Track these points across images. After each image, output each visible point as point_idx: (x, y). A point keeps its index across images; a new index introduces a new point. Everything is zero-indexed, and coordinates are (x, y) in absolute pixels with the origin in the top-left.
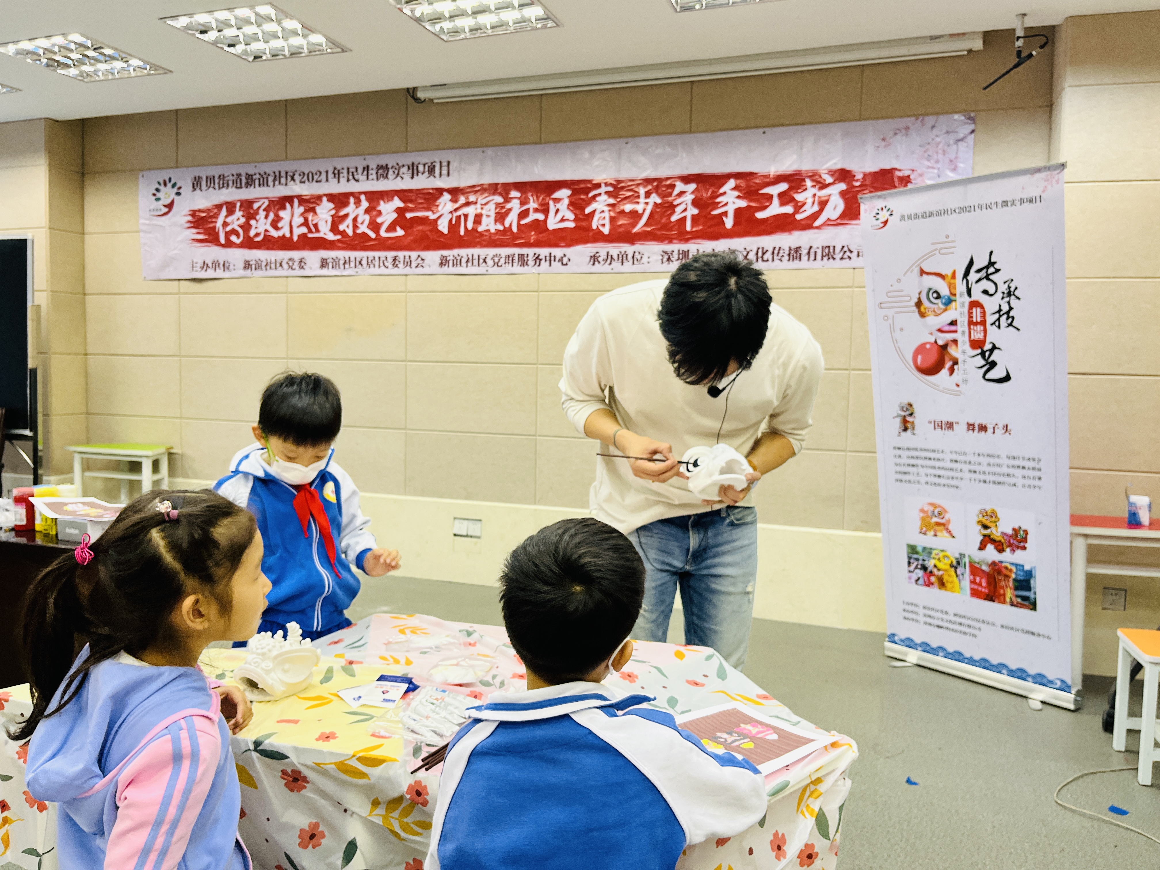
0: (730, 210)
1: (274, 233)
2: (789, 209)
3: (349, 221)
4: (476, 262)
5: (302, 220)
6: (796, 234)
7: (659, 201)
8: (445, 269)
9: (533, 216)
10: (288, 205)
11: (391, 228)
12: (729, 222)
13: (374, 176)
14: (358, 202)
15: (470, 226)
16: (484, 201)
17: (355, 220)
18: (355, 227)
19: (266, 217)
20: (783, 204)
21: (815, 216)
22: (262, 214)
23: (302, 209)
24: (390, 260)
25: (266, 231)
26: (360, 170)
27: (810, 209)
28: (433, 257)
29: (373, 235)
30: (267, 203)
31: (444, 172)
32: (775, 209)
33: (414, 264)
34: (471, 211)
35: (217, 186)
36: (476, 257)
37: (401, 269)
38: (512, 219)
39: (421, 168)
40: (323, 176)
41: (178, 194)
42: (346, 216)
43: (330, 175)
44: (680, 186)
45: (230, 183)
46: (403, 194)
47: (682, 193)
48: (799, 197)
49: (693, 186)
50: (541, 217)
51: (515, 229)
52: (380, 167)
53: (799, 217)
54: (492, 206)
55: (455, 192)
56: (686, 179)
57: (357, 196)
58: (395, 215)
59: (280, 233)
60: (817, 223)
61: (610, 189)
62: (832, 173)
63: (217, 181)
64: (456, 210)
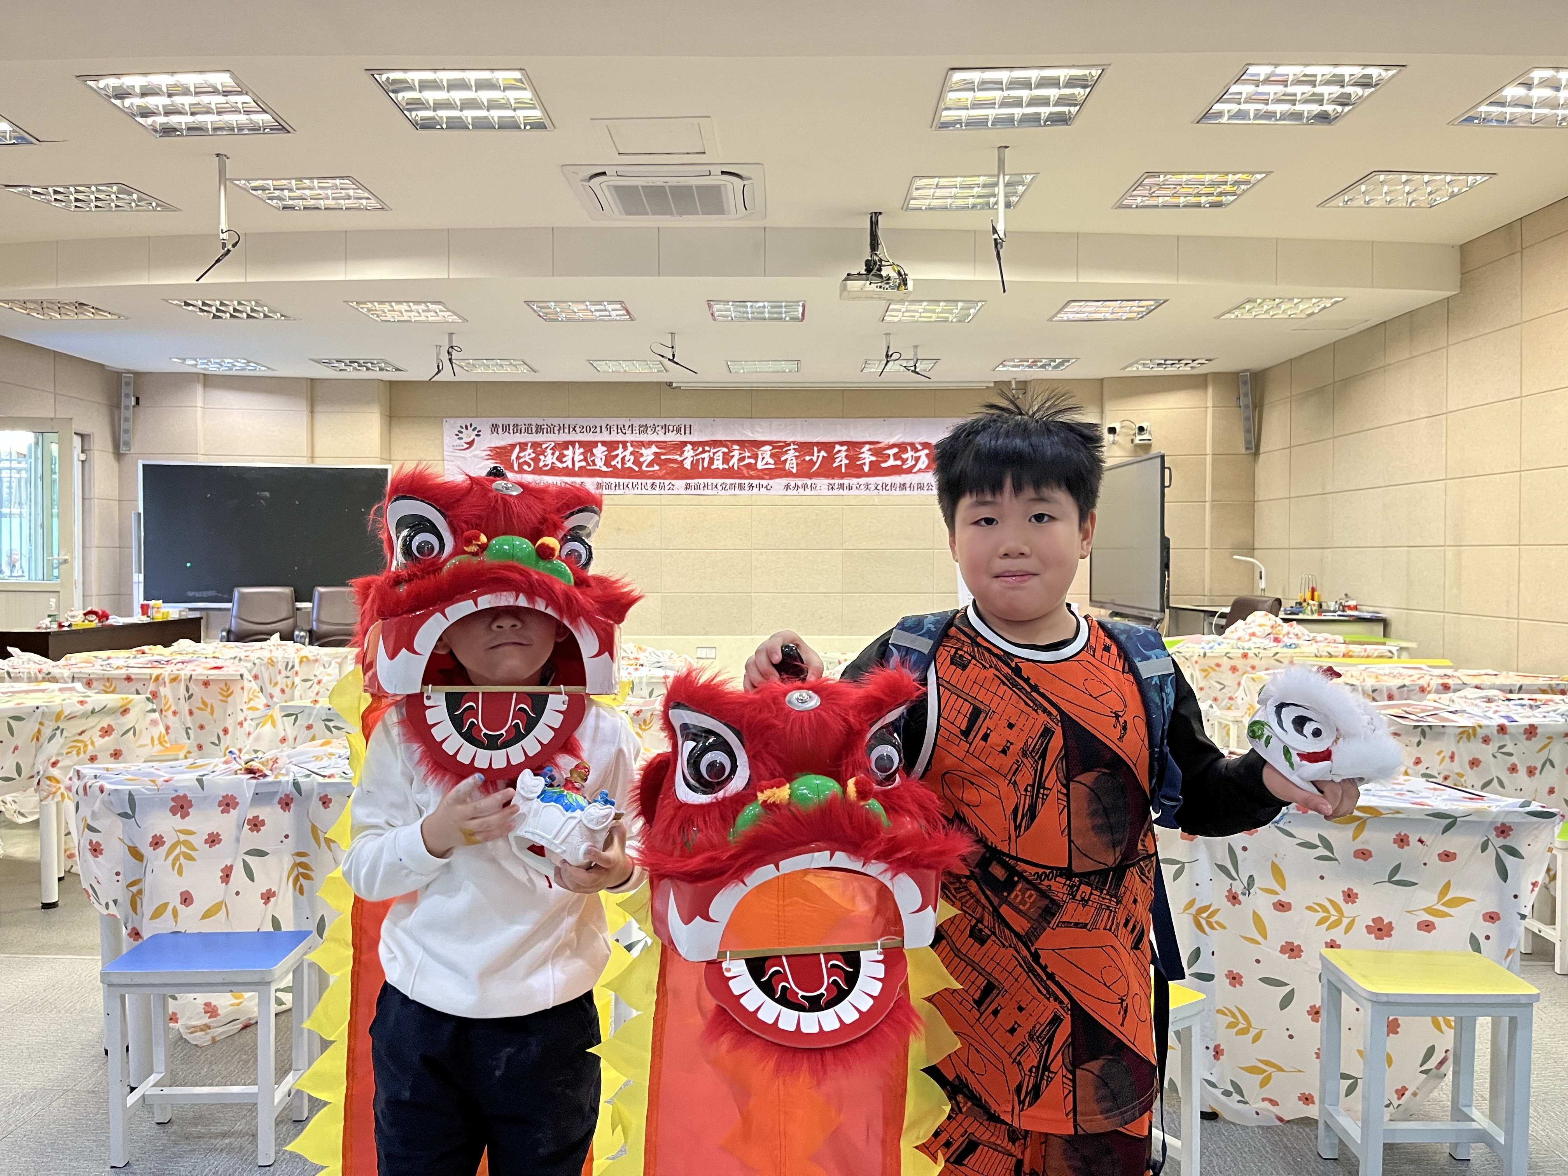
0: (867, 461)
1: (559, 465)
2: (899, 463)
3: (619, 459)
4: (710, 487)
5: (582, 457)
6: (903, 476)
7: (826, 455)
8: (689, 491)
9: (747, 461)
10: (570, 447)
11: (650, 465)
12: (866, 468)
13: (637, 431)
14: (625, 448)
15: (706, 465)
16: (715, 450)
17: (623, 458)
18: (623, 462)
19: (553, 454)
20: (895, 459)
21: (914, 466)
22: (549, 452)
23: (582, 450)
24: (649, 485)
25: (553, 463)
26: (627, 427)
27: (910, 463)
28: (680, 484)
29: (637, 469)
30: (553, 444)
31: (688, 431)
32: (891, 462)
33: (667, 488)
34: (706, 456)
35: (511, 431)
36: (710, 484)
37: (657, 491)
38: (734, 461)
39: (671, 428)
40: (598, 429)
41: (478, 435)
42: (617, 455)
43: (604, 429)
44: (838, 447)
45: (523, 430)
46: (657, 443)
47: (839, 451)
48: (904, 456)
49: (845, 448)
50: (753, 461)
51: (736, 468)
52: (640, 426)
53: (904, 467)
54: (720, 454)
55: (695, 445)
56: (842, 444)
57: (624, 444)
58: (653, 457)
59: (565, 465)
60: (914, 470)
61: (796, 447)
62: (920, 444)
63: (511, 428)
64: (696, 455)
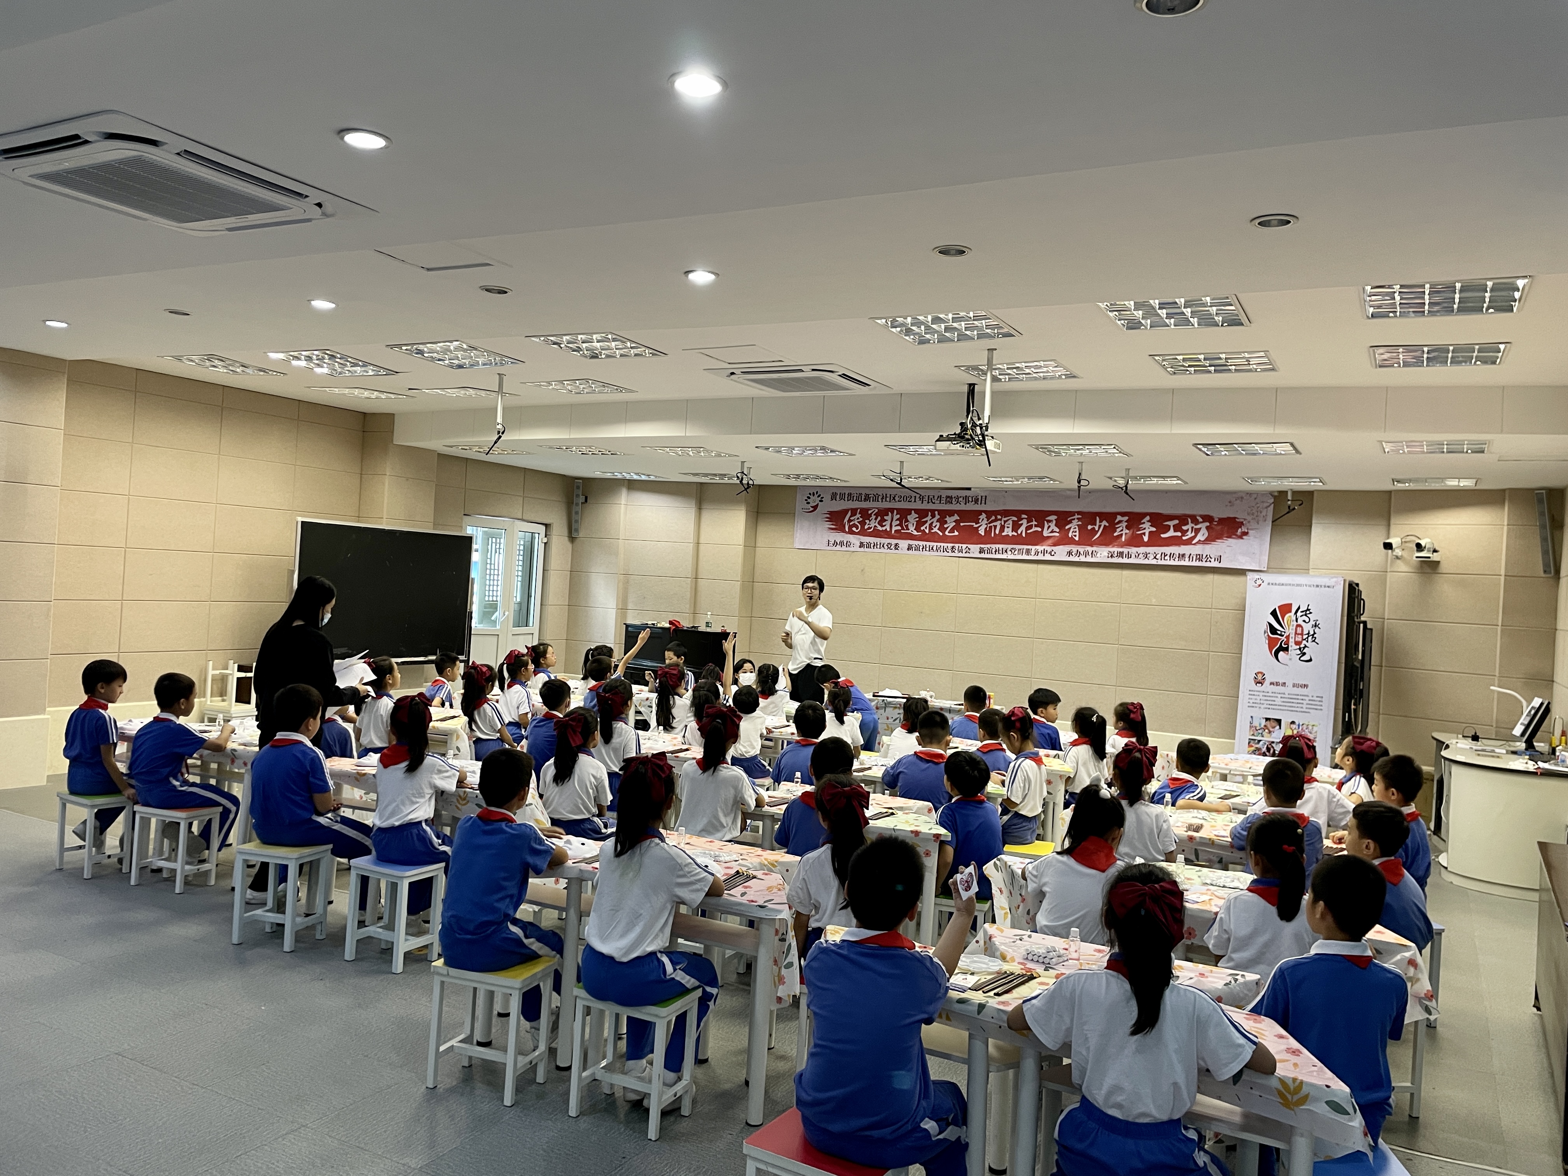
0: (1147, 532)
1: (880, 528)
2: (1179, 534)
3: (927, 525)
4: (1001, 552)
5: (898, 522)
6: (1183, 547)
7: (1107, 525)
8: (982, 555)
9: (1034, 529)
10: (890, 513)
11: (952, 531)
12: (1146, 538)
13: (944, 502)
14: (933, 516)
15: (997, 532)
16: (1006, 519)
17: (931, 525)
18: (931, 528)
19: (876, 519)
20: (1175, 531)
21: (1194, 537)
22: (873, 517)
23: (898, 516)
24: (949, 548)
25: (875, 526)
26: (936, 498)
27: (1190, 534)
28: (975, 548)
29: (941, 534)
31: (983, 502)
32: (1171, 533)
33: (964, 551)
34: (998, 523)
35: (846, 499)
36: (1001, 549)
37: (957, 554)
38: (1022, 529)
39: (970, 499)
40: (913, 499)
41: (821, 501)
42: (926, 522)
43: (917, 499)
44: (1119, 518)
45: (855, 498)
46: (958, 512)
47: (1120, 522)
48: (1185, 528)
49: (1126, 518)
50: (1039, 529)
51: (1024, 535)
52: (947, 497)
53: (1184, 538)
54: (1010, 522)
55: (989, 514)
56: (1123, 514)
57: (933, 512)
59: (884, 528)
60: (1194, 542)
61: (1080, 516)
62: (1201, 516)
63: (846, 496)
64: (989, 523)
